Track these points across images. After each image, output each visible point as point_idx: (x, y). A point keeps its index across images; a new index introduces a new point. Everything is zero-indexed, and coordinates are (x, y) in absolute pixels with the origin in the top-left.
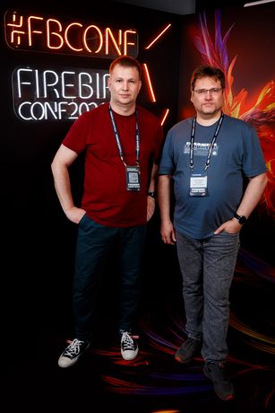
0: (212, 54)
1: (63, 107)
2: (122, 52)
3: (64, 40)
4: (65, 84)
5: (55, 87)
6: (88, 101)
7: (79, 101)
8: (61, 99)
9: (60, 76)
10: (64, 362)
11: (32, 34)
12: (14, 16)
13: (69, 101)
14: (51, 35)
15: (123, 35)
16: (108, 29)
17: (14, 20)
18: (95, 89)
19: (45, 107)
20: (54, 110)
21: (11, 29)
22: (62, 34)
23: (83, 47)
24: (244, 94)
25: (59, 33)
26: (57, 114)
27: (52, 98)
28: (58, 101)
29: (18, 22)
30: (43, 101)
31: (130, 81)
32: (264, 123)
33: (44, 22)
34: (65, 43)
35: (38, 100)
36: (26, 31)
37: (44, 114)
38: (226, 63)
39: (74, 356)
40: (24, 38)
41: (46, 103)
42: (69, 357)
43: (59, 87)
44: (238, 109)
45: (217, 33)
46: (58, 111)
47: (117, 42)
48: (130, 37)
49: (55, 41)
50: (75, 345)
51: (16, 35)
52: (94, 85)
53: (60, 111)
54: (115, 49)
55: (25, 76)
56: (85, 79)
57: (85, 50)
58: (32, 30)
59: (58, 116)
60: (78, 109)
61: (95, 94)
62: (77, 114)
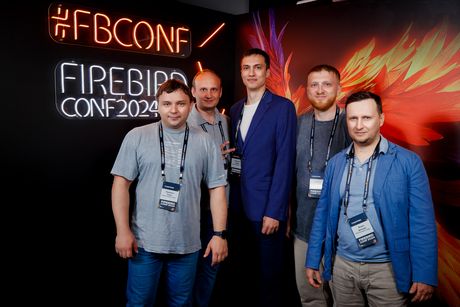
1: (111, 104)
2: (175, 49)
3: (113, 35)
4: (114, 79)
5: (102, 82)
6: (138, 98)
7: (128, 98)
8: (109, 95)
9: (107, 71)
11: (78, 27)
12: (59, 9)
13: (118, 97)
14: (98, 30)
15: (176, 32)
16: (159, 26)
17: (59, 12)
18: (146, 86)
19: (90, 104)
20: (100, 107)
21: (55, 22)
22: (111, 29)
23: (132, 41)
24: (301, 90)
25: (108, 28)
26: (104, 111)
27: (98, 95)
28: (106, 98)
29: (63, 15)
30: (89, 97)
33: (92, 16)
34: (113, 38)
35: (83, 96)
36: (72, 25)
37: (90, 111)
38: (282, 60)
40: (70, 32)
41: (92, 99)
43: (106, 83)
44: (297, 105)
45: (272, 31)
46: (104, 109)
47: (170, 39)
48: (183, 35)
49: (103, 35)
51: (60, 28)
52: (144, 82)
53: (107, 108)
55: (69, 71)
56: (135, 76)
57: (135, 45)
58: (78, 24)
59: (105, 113)
60: (127, 106)
61: (145, 91)
62: (126, 112)
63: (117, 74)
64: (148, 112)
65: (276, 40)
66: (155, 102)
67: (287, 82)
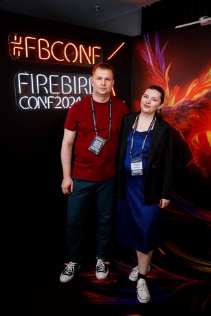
0: (154, 62)
1: (51, 100)
2: (91, 61)
3: (51, 53)
4: (52, 83)
5: (45, 86)
6: (68, 96)
7: (62, 95)
8: (50, 94)
9: (48, 78)
10: (64, 278)
11: (28, 49)
12: (16, 37)
13: (55, 95)
14: (41, 50)
15: (92, 50)
16: (81, 46)
17: (15, 39)
18: (73, 88)
19: (38, 100)
20: (44, 102)
21: (13, 45)
22: (49, 49)
23: (64, 58)
24: (177, 88)
25: (47, 49)
26: (47, 105)
27: (43, 94)
28: (47, 95)
29: (18, 41)
30: (36, 95)
31: (106, 79)
32: (192, 108)
33: (37, 41)
34: (51, 56)
35: (33, 95)
36: (24, 47)
37: (38, 105)
38: (164, 68)
39: (71, 274)
40: (23, 52)
41: (39, 97)
42: (67, 275)
43: (47, 86)
44: (174, 99)
45: (157, 47)
46: (47, 103)
47: (88, 54)
48: (97, 52)
49: (44, 54)
50: (70, 266)
51: (17, 50)
52: (72, 84)
53: (49, 103)
54: (87, 60)
55: (23, 79)
56: (66, 81)
57: (65, 60)
58: (28, 47)
59: (47, 106)
60: (61, 101)
61: (73, 91)
62: (61, 105)
63: (54, 80)
65: (160, 53)
66: (79, 98)
67: (167, 83)
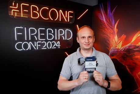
1: (39, 44)
2: (67, 20)
3: (39, 15)
4: (40, 33)
5: (35, 35)
6: (51, 41)
7: (47, 41)
8: (38, 40)
9: (37, 30)
11: (23, 11)
13: (42, 41)
14: (33, 12)
15: (68, 13)
16: (61, 11)
18: (55, 36)
19: (30, 44)
20: (34, 45)
21: (12, 9)
22: (39, 12)
27: (33, 40)
28: (36, 41)
29: (15, 6)
30: (28, 41)
33: (29, 6)
35: (26, 41)
36: (20, 10)
37: (29, 47)
40: (19, 13)
41: (30, 42)
43: (37, 35)
46: (36, 46)
47: (65, 16)
49: (35, 15)
52: (54, 34)
56: (50, 32)
57: (50, 19)
59: (36, 48)
60: (46, 44)
61: (55, 38)
62: (46, 47)
63: (42, 31)
64: (55, 46)
66: (59, 42)
67: (116, 33)
